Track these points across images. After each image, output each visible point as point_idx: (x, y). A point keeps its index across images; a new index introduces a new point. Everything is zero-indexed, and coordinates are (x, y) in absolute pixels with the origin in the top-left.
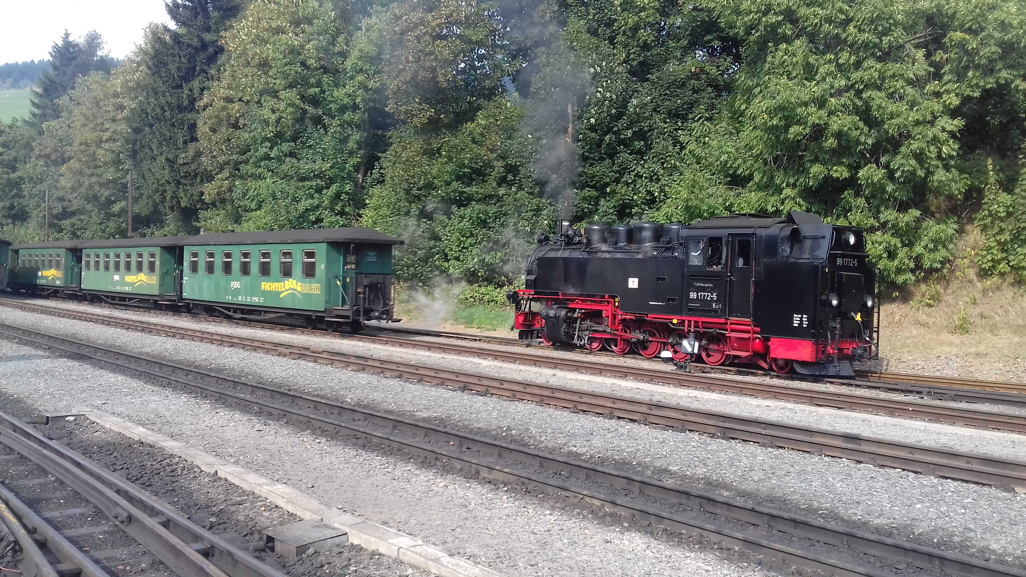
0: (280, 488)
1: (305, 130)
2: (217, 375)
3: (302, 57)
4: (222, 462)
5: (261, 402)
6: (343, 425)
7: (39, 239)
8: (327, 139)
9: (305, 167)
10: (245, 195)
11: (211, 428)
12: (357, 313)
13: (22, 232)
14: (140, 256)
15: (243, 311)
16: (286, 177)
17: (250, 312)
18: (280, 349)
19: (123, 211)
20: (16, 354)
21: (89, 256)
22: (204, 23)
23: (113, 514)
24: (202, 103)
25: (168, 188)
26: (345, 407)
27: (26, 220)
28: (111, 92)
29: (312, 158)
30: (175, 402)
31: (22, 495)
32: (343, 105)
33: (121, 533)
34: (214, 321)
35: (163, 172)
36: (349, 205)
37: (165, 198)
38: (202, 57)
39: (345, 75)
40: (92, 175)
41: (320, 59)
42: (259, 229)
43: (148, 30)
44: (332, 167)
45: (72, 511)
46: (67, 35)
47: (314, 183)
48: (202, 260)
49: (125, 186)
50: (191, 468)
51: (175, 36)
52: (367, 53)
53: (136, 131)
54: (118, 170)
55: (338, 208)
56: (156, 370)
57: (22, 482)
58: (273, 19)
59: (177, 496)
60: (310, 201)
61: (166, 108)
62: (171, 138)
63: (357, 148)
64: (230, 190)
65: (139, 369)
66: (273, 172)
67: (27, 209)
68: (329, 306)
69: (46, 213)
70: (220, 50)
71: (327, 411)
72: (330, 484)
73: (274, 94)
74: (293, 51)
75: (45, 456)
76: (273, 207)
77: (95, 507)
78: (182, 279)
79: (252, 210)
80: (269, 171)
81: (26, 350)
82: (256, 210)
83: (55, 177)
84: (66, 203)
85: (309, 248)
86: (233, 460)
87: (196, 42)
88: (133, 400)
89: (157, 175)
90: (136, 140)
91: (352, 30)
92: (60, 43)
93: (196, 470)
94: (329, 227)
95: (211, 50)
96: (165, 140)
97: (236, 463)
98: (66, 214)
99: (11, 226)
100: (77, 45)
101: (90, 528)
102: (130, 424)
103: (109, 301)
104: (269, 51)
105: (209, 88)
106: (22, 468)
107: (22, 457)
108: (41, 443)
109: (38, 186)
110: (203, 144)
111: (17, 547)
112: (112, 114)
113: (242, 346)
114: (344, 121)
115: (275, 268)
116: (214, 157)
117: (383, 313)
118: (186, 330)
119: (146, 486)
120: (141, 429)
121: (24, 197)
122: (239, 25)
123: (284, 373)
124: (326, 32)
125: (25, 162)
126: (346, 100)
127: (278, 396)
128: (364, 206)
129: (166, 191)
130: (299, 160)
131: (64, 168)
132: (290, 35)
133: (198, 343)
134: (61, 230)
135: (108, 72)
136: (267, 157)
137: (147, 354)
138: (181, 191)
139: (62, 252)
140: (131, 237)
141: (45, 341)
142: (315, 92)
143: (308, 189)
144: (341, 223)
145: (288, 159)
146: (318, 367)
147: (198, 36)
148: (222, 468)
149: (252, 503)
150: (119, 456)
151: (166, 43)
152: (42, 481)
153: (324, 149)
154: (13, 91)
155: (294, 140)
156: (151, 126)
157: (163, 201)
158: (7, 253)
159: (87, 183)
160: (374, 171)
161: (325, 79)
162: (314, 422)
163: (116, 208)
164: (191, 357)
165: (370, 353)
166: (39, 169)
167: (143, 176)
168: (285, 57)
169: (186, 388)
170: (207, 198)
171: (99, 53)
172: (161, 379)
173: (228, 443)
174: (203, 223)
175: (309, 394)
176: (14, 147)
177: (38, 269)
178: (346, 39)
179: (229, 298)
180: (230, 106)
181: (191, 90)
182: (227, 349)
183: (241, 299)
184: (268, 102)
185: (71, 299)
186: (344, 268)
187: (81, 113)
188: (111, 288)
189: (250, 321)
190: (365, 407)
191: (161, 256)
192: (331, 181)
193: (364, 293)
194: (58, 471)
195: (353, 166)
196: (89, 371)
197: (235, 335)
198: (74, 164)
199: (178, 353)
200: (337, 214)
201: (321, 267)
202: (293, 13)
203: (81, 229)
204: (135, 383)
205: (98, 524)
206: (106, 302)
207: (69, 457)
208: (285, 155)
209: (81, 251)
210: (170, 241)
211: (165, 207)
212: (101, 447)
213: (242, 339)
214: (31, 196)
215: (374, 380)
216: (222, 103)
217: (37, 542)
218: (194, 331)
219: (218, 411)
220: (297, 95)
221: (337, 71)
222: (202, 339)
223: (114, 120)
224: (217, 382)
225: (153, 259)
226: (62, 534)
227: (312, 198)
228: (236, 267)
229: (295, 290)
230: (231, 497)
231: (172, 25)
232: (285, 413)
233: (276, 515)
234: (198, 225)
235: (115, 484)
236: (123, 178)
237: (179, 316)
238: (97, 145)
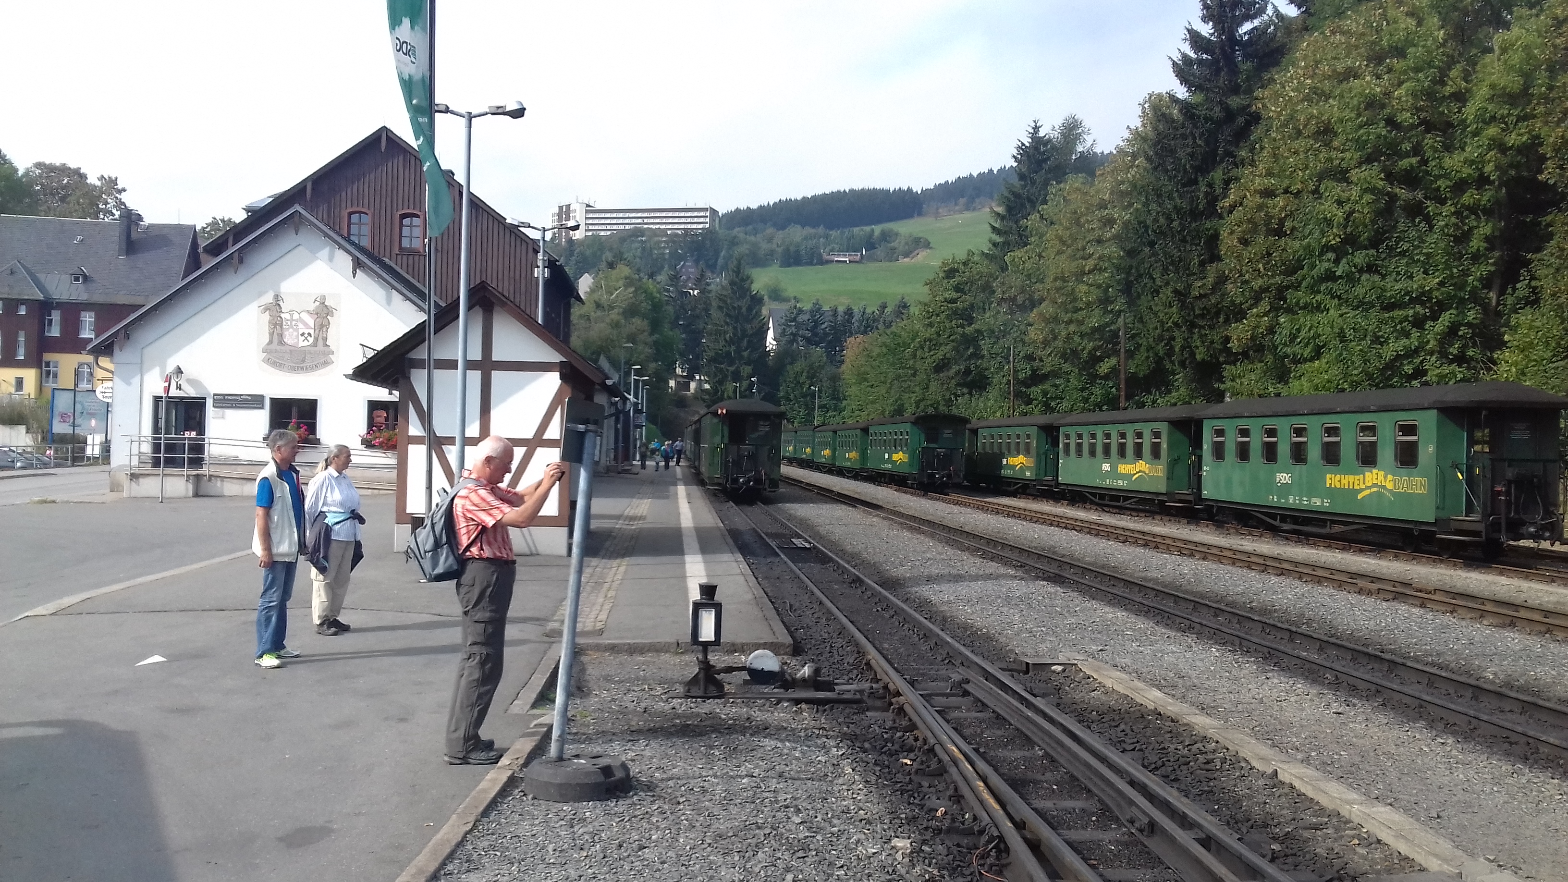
0: (1382, 812)
1: (1395, 227)
2: (1264, 620)
3: (1387, 111)
4: (1283, 757)
5: (1336, 666)
6: (1485, 718)
7: (1002, 414)
8: (1431, 239)
9: (1394, 287)
10: (1295, 337)
11: (1261, 700)
12: (1495, 527)
13: (981, 405)
14: (1139, 435)
15: (1295, 520)
16: (1362, 305)
17: (1307, 521)
18: (1361, 583)
19: (1114, 371)
20: (981, 573)
21: (1069, 436)
22: (1230, 81)
23: (1128, 817)
24: (1226, 203)
25: (1177, 333)
26: (1485, 686)
27: (986, 389)
28: (1095, 201)
29: (1407, 271)
30: (1202, 656)
31: (1002, 771)
32: (1461, 179)
33: (1140, 847)
34: (1250, 534)
35: (1170, 310)
36: (1475, 345)
37: (1172, 348)
38: (1227, 132)
39: (1464, 130)
40: (1071, 322)
41: (1419, 110)
42: (1317, 389)
43: (1146, 106)
44: (1441, 284)
45: (1069, 804)
46: (1036, 129)
47: (1411, 312)
48: (1231, 441)
49: (1115, 334)
50: (1235, 761)
51: (1186, 107)
52: (1504, 88)
53: (1131, 253)
54: (1106, 312)
55: (1454, 350)
56: (1168, 605)
57: (1001, 753)
58: (1339, 59)
59: (1218, 802)
60: (1404, 342)
61: (1174, 216)
62: (1180, 261)
63: (1486, 249)
64: (1271, 330)
65: (1145, 602)
66: (1339, 298)
67: (986, 373)
68: (1443, 515)
69: (1011, 378)
70: (1256, 118)
71: (1452, 691)
72: (1469, 816)
73: (1341, 175)
74: (1372, 104)
75: (1028, 718)
76: (1341, 354)
77: (1100, 801)
78: (1200, 468)
79: (1306, 360)
80: (1333, 298)
81: (993, 567)
82: (1312, 360)
83: (1022, 327)
84: (1036, 364)
85: (1405, 418)
86: (1300, 756)
87: (1217, 112)
88: (1141, 649)
89: (1161, 315)
90: (1131, 267)
91: (1476, 55)
92: (1027, 141)
93: (1243, 764)
94: (1438, 383)
95: (1241, 120)
96: (1172, 263)
97: (1306, 761)
98: (1036, 378)
99: (967, 396)
100: (1049, 141)
101: (1095, 833)
102: (1140, 685)
103: (1097, 500)
104: (1332, 109)
105: (1237, 179)
106: (999, 733)
107: (998, 716)
108: (1022, 699)
109: (1001, 341)
110: (1229, 264)
111: (1002, 846)
112: (1098, 233)
113: (1297, 575)
114: (1463, 205)
115: (1348, 451)
116: (1246, 282)
117: (1544, 528)
118: (1209, 546)
119: (1171, 780)
120: (1156, 694)
121: (983, 357)
122: (1285, 76)
123: (1372, 622)
124: (1430, 64)
125: (984, 309)
126: (1466, 171)
127: (1364, 661)
128: (1502, 345)
129: (1173, 339)
130: (1383, 277)
131: (1033, 315)
132: (1368, 78)
133: (1230, 568)
134: (1029, 402)
135: (1092, 174)
136: (1330, 276)
137: (1155, 580)
138: (1196, 337)
139: (1033, 431)
140: (1126, 408)
141: (1015, 556)
142: (1411, 165)
143: (1401, 323)
144: (1460, 376)
145: (1365, 277)
146: (1430, 616)
147: (1221, 103)
148: (1285, 767)
149: (1337, 830)
150: (1128, 731)
151: (1173, 121)
152: (1026, 754)
153: (1428, 256)
154: (967, 215)
155: (1374, 243)
156: (1152, 244)
157: (1170, 353)
158: (964, 434)
159: (1064, 333)
160: (1518, 285)
161: (1429, 140)
162: (1430, 708)
163: (1104, 368)
164: (1220, 588)
165: (1523, 596)
166: (1001, 318)
167: (1141, 318)
168: (1359, 115)
169: (1216, 636)
170: (1234, 345)
171: (1080, 148)
172: (1178, 620)
173: (1289, 728)
174: (1229, 384)
175: (1416, 659)
176: (970, 290)
177: (1002, 456)
178: (1465, 71)
179: (1274, 499)
180: (1270, 202)
181: (1210, 185)
182: (1274, 579)
183: (1292, 501)
184: (1333, 189)
185: (1045, 497)
186: (1468, 452)
187: (1056, 236)
188: (1098, 483)
189: (1308, 535)
190: (1520, 689)
191: (1170, 435)
192: (1441, 307)
193: (1508, 493)
194: (1049, 744)
195: (1481, 279)
196: (1077, 602)
197: (1284, 557)
198: (1046, 308)
199: (1201, 582)
200: (1451, 362)
201: (1427, 451)
202: (1373, 43)
203: (1056, 398)
204: (1142, 624)
205: (1105, 828)
206: (1092, 503)
207: (1062, 725)
208: (1361, 271)
209: (1057, 429)
210: (1181, 412)
211: (1173, 362)
212: (1101, 715)
213: (1296, 564)
214: (993, 356)
215: (1535, 644)
216: (1258, 199)
217: (1026, 840)
218: (1221, 548)
219: (1270, 675)
220: (1381, 172)
221: (1450, 125)
222: (1234, 562)
223: (1099, 241)
224: (1263, 630)
225: (1159, 440)
226: (1059, 835)
227: (1407, 335)
228: (1284, 450)
229: (1384, 487)
230: (1302, 816)
231: (1182, 92)
232: (1380, 688)
233: (1378, 855)
234: (1222, 387)
235: (1127, 772)
236: (1113, 323)
237: (1197, 524)
238: (1077, 280)
